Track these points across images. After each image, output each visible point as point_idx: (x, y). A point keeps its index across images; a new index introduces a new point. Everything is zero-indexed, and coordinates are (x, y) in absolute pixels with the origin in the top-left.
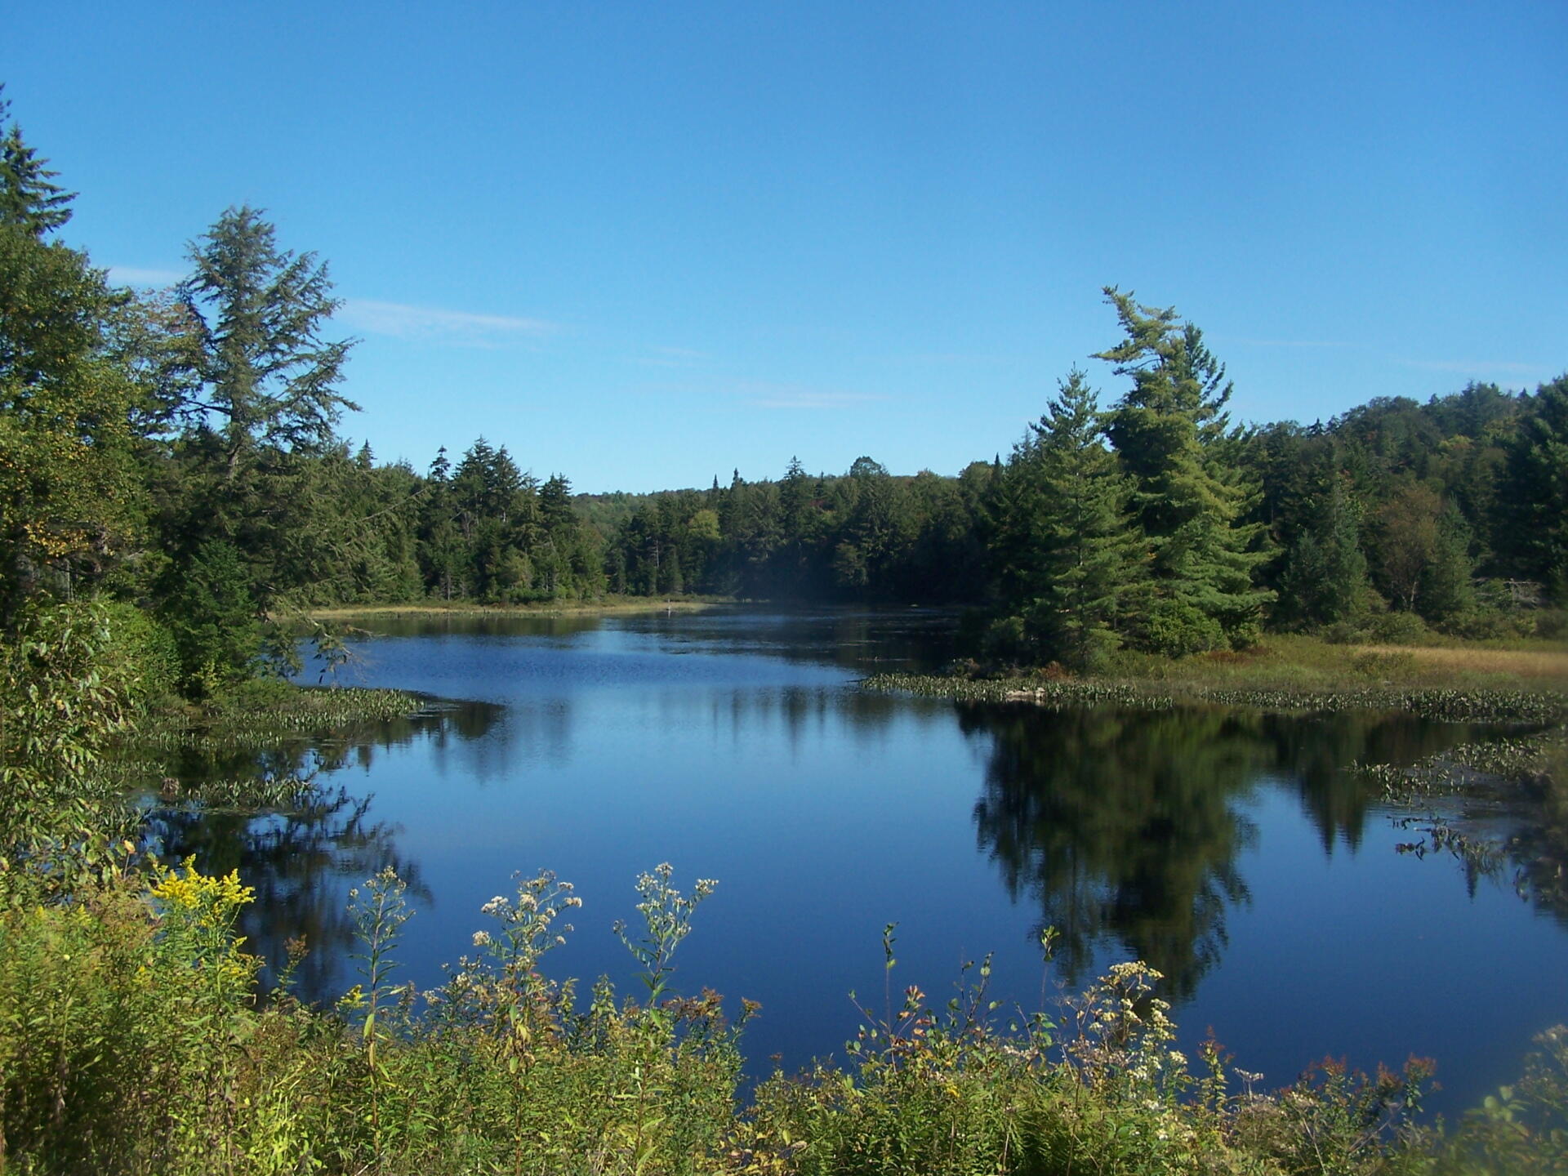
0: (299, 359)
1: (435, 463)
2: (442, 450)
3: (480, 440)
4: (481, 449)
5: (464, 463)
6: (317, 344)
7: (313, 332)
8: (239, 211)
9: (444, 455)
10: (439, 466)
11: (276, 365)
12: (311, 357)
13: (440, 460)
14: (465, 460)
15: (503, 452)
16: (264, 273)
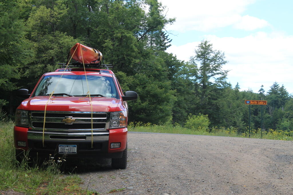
0: (218, 74)
1: (260, 91)
2: (263, 86)
3: (276, 82)
4: (275, 86)
5: (270, 90)
6: (221, 71)
7: (221, 68)
8: (205, 41)
9: (263, 88)
10: (261, 91)
11: (212, 75)
12: (220, 73)
13: (262, 89)
14: (271, 89)
15: (283, 87)
16: (210, 55)
